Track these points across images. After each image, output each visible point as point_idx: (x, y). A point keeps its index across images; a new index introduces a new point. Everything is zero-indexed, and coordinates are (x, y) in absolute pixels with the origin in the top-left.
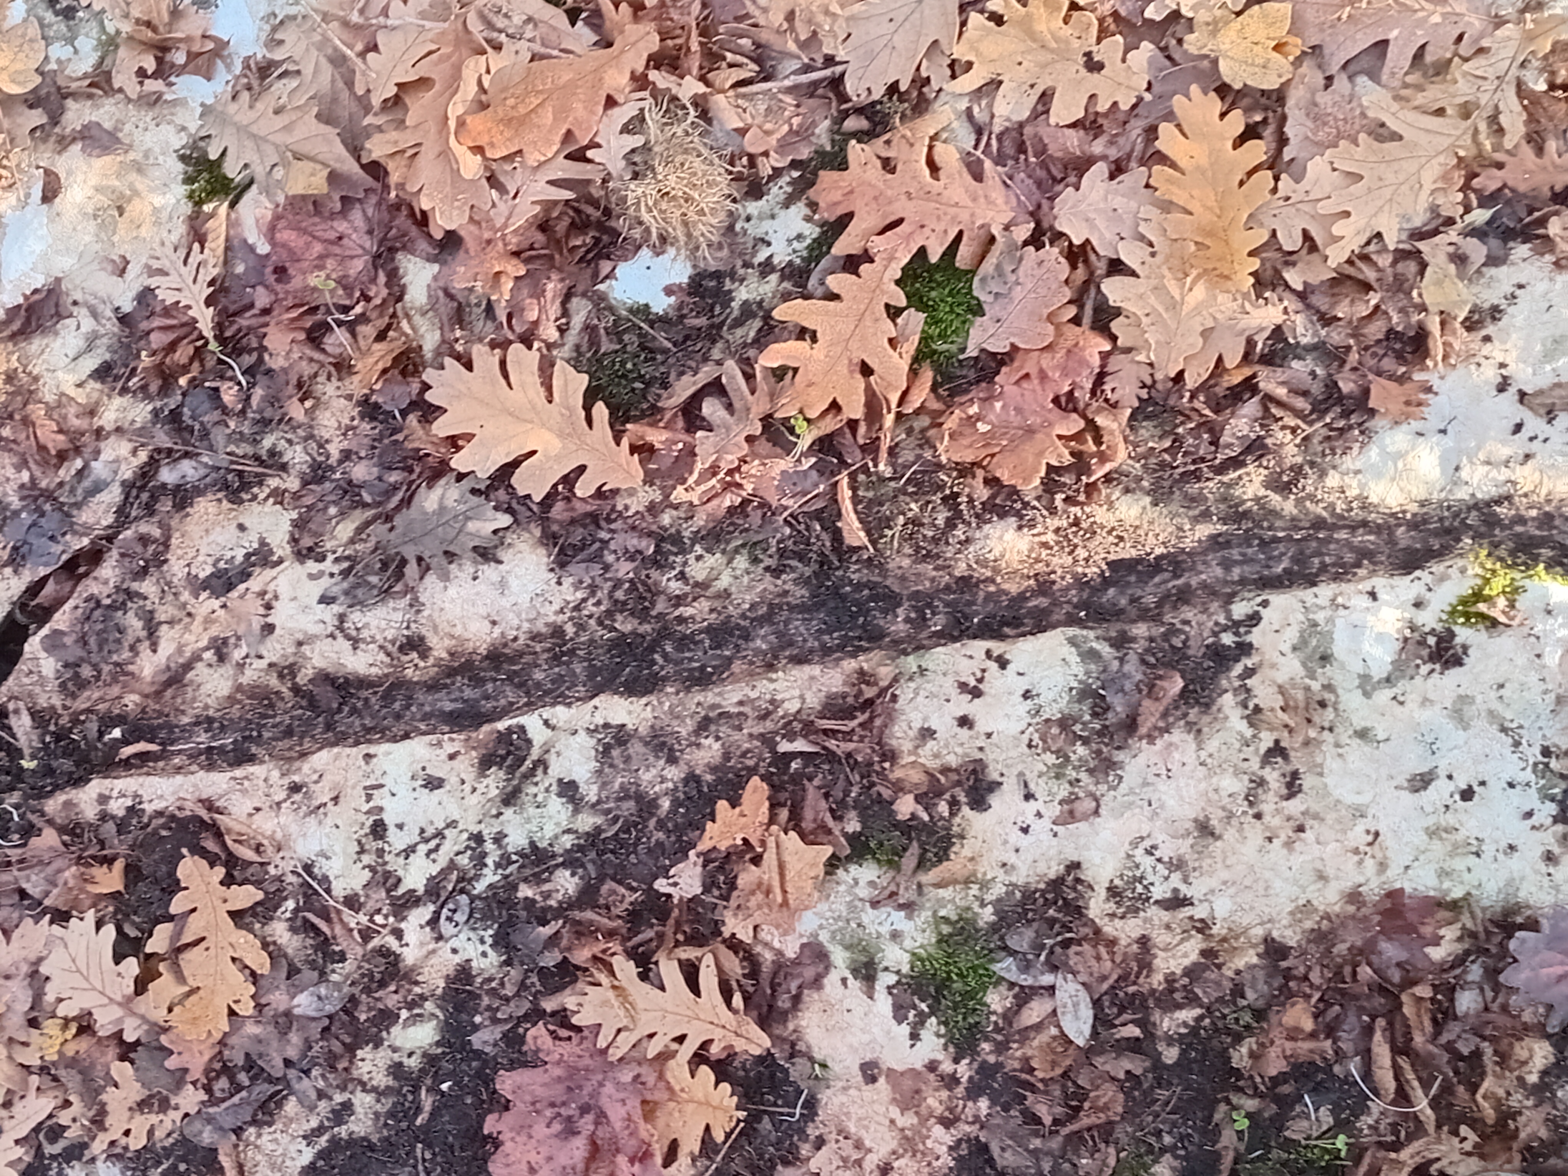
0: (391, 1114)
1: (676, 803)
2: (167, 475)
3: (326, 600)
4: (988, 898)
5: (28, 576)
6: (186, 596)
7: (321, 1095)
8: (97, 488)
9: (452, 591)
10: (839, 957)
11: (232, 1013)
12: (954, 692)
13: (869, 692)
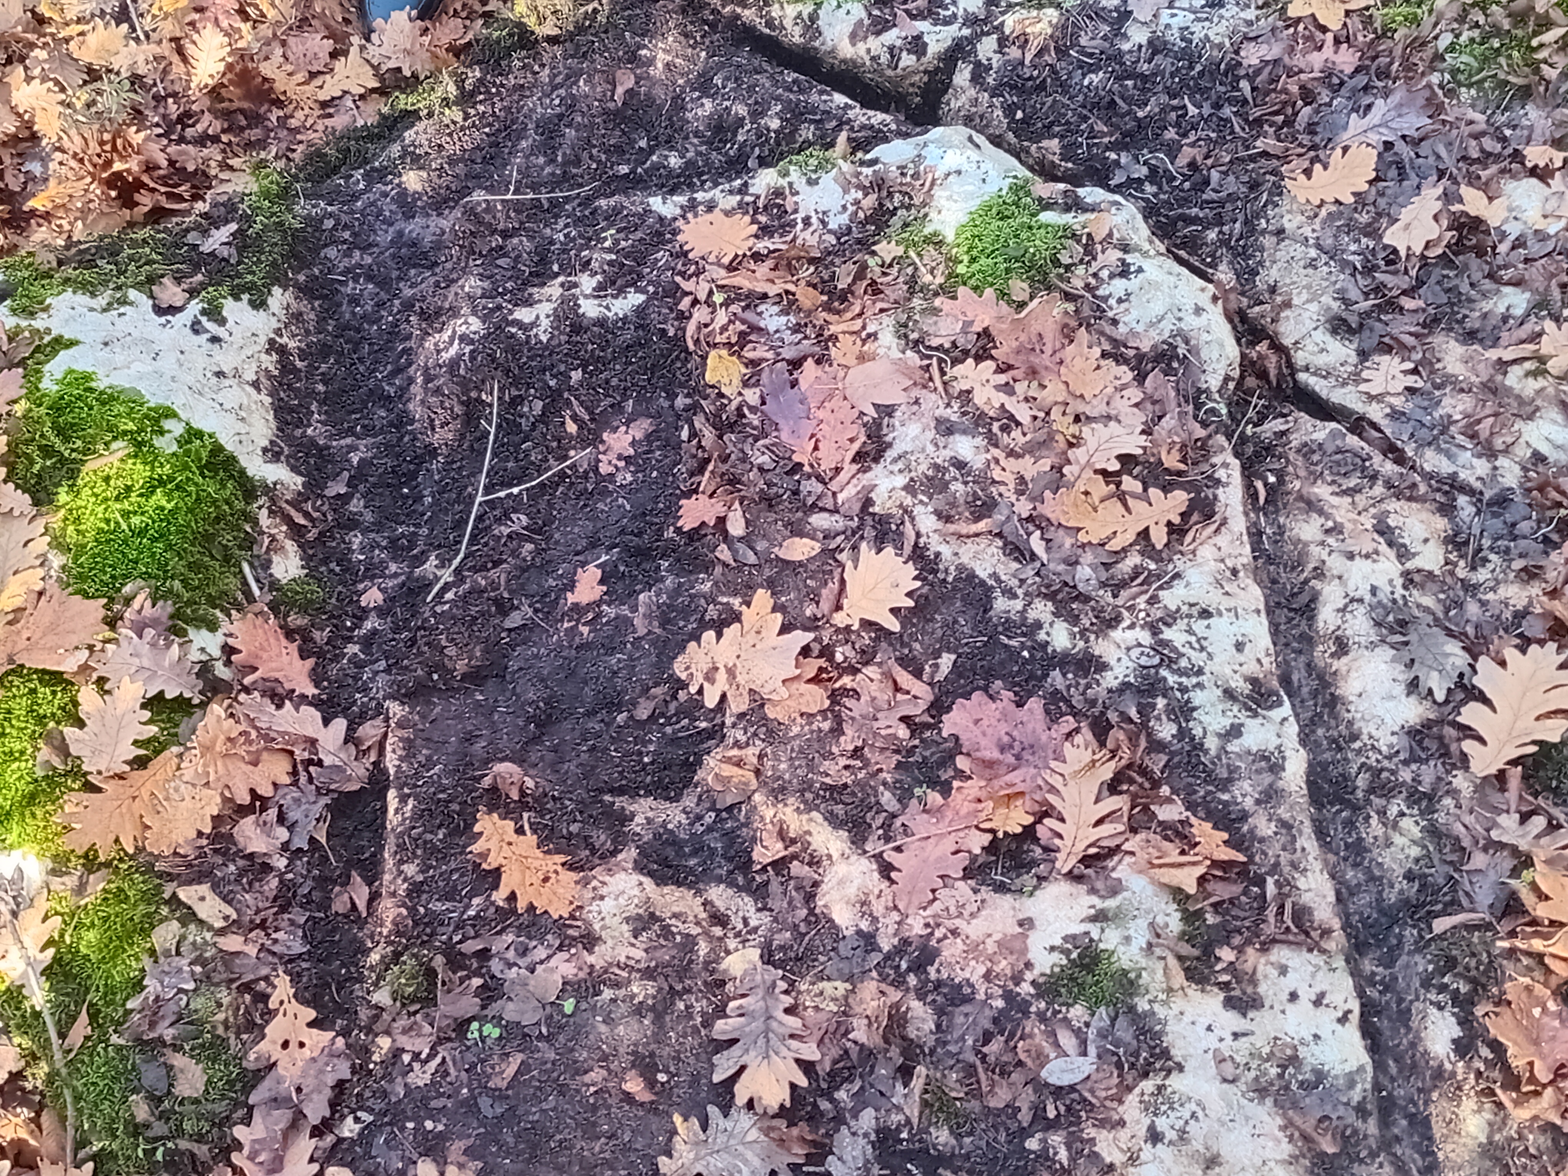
0: (1007, 620)
1: (1226, 804)
2: (1462, 500)
3: (1374, 590)
4: (1156, 1007)
5: (1383, 423)
6: (1373, 511)
7: (1022, 581)
8: (1449, 456)
9: (1383, 666)
10: (1111, 903)
11: (1079, 529)
12: (1317, 989)
13: (1315, 934)
